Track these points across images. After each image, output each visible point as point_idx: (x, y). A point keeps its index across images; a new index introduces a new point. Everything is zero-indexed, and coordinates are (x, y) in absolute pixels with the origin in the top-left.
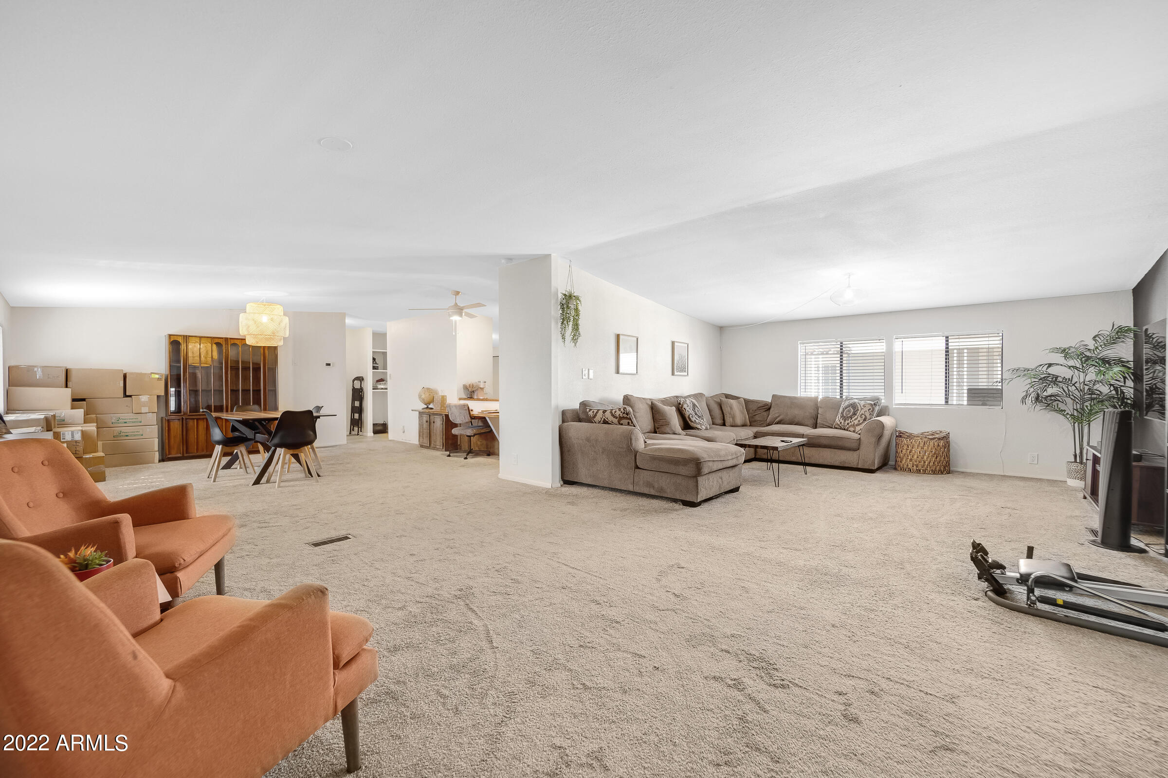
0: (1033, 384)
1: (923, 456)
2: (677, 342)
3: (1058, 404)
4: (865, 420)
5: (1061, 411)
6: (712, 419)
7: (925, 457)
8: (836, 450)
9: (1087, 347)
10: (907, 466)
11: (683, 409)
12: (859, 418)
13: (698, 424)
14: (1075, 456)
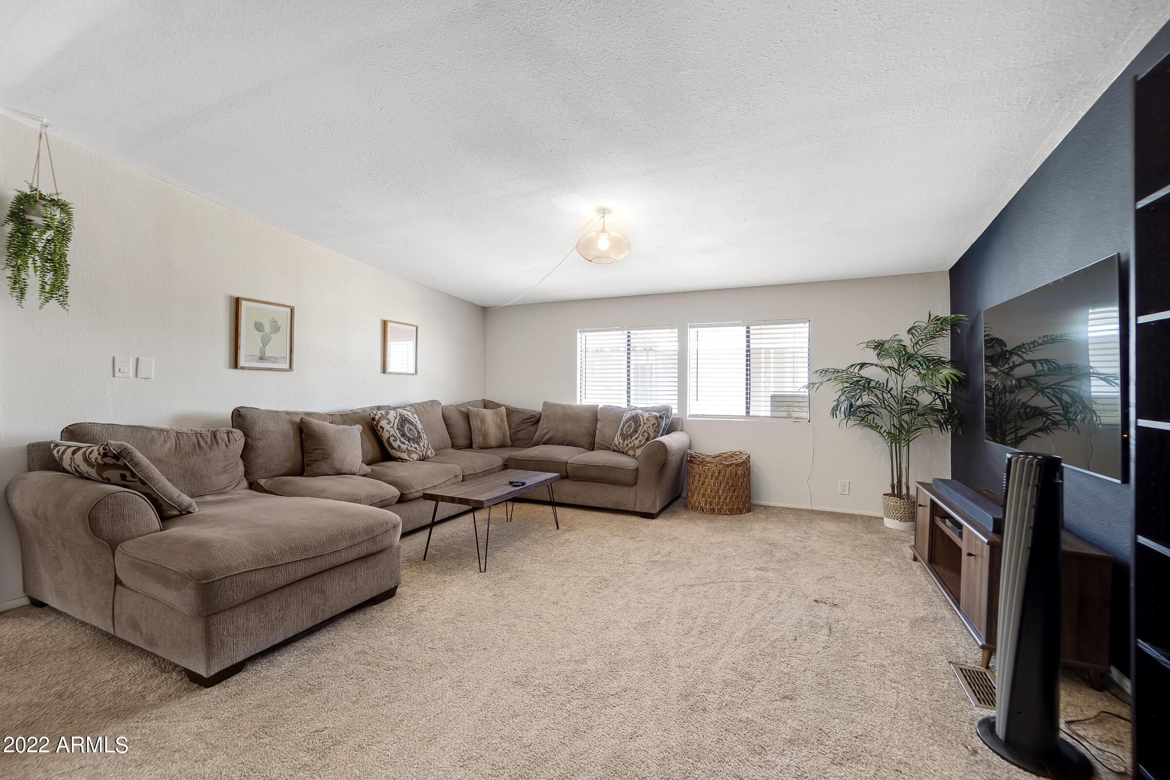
0: (845, 389)
1: (718, 489)
2: (391, 322)
3: (874, 418)
4: (647, 439)
5: (876, 428)
6: (451, 438)
7: (721, 491)
8: (607, 485)
9: (901, 343)
10: (700, 504)
11: (379, 428)
12: (641, 437)
13: (405, 452)
14: (893, 487)
